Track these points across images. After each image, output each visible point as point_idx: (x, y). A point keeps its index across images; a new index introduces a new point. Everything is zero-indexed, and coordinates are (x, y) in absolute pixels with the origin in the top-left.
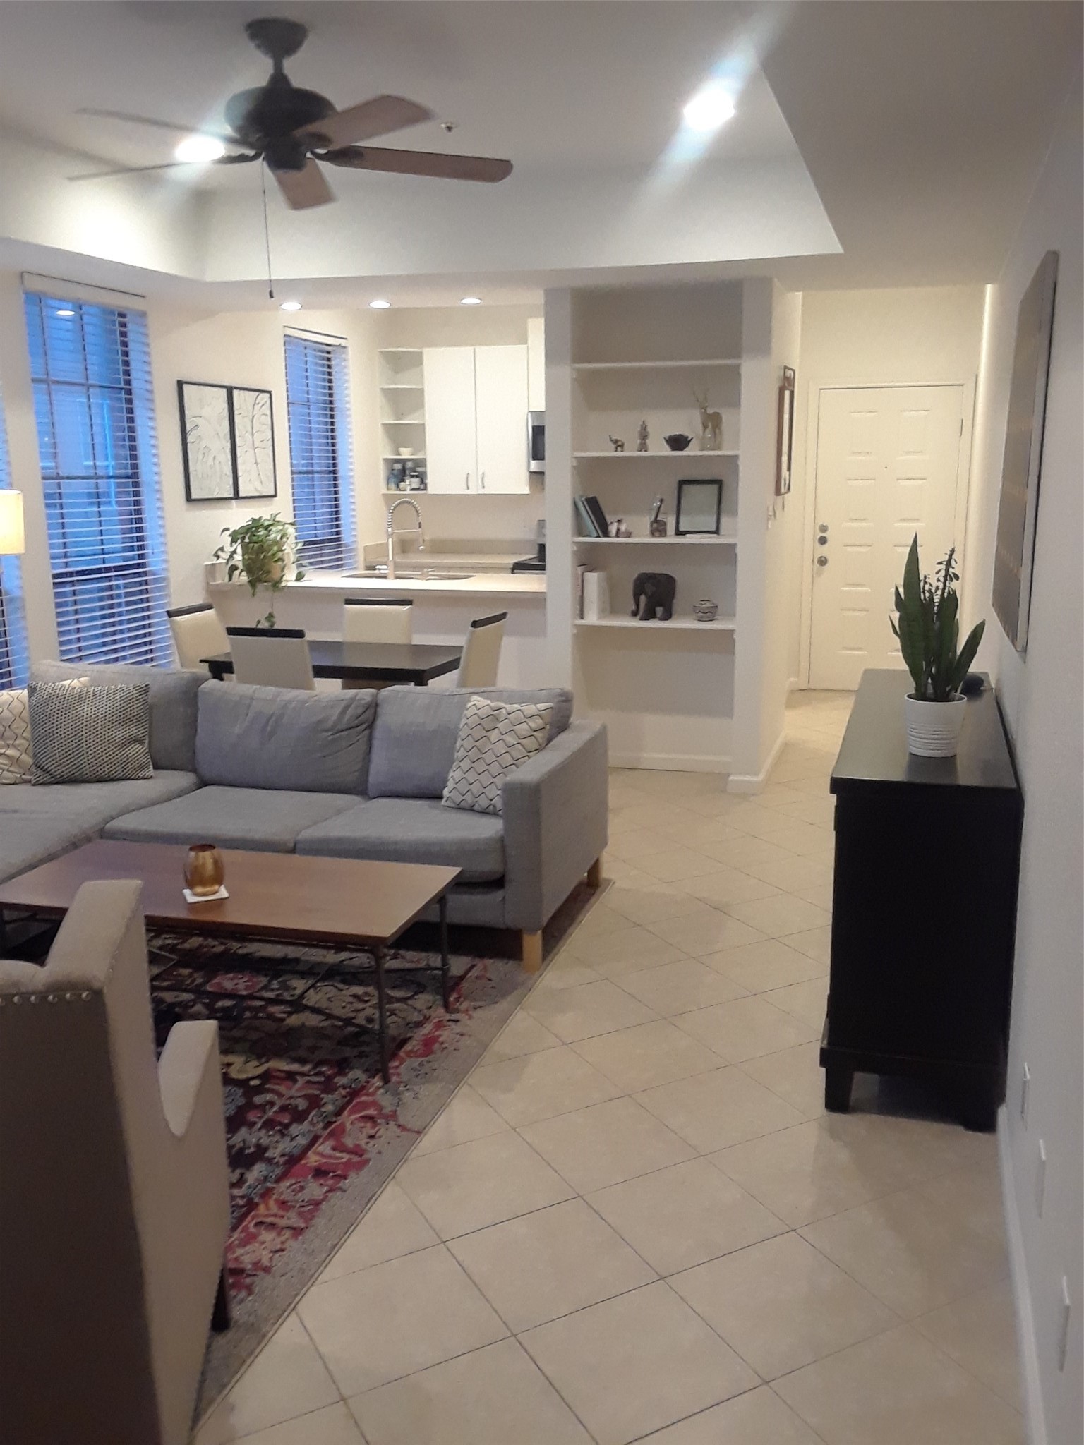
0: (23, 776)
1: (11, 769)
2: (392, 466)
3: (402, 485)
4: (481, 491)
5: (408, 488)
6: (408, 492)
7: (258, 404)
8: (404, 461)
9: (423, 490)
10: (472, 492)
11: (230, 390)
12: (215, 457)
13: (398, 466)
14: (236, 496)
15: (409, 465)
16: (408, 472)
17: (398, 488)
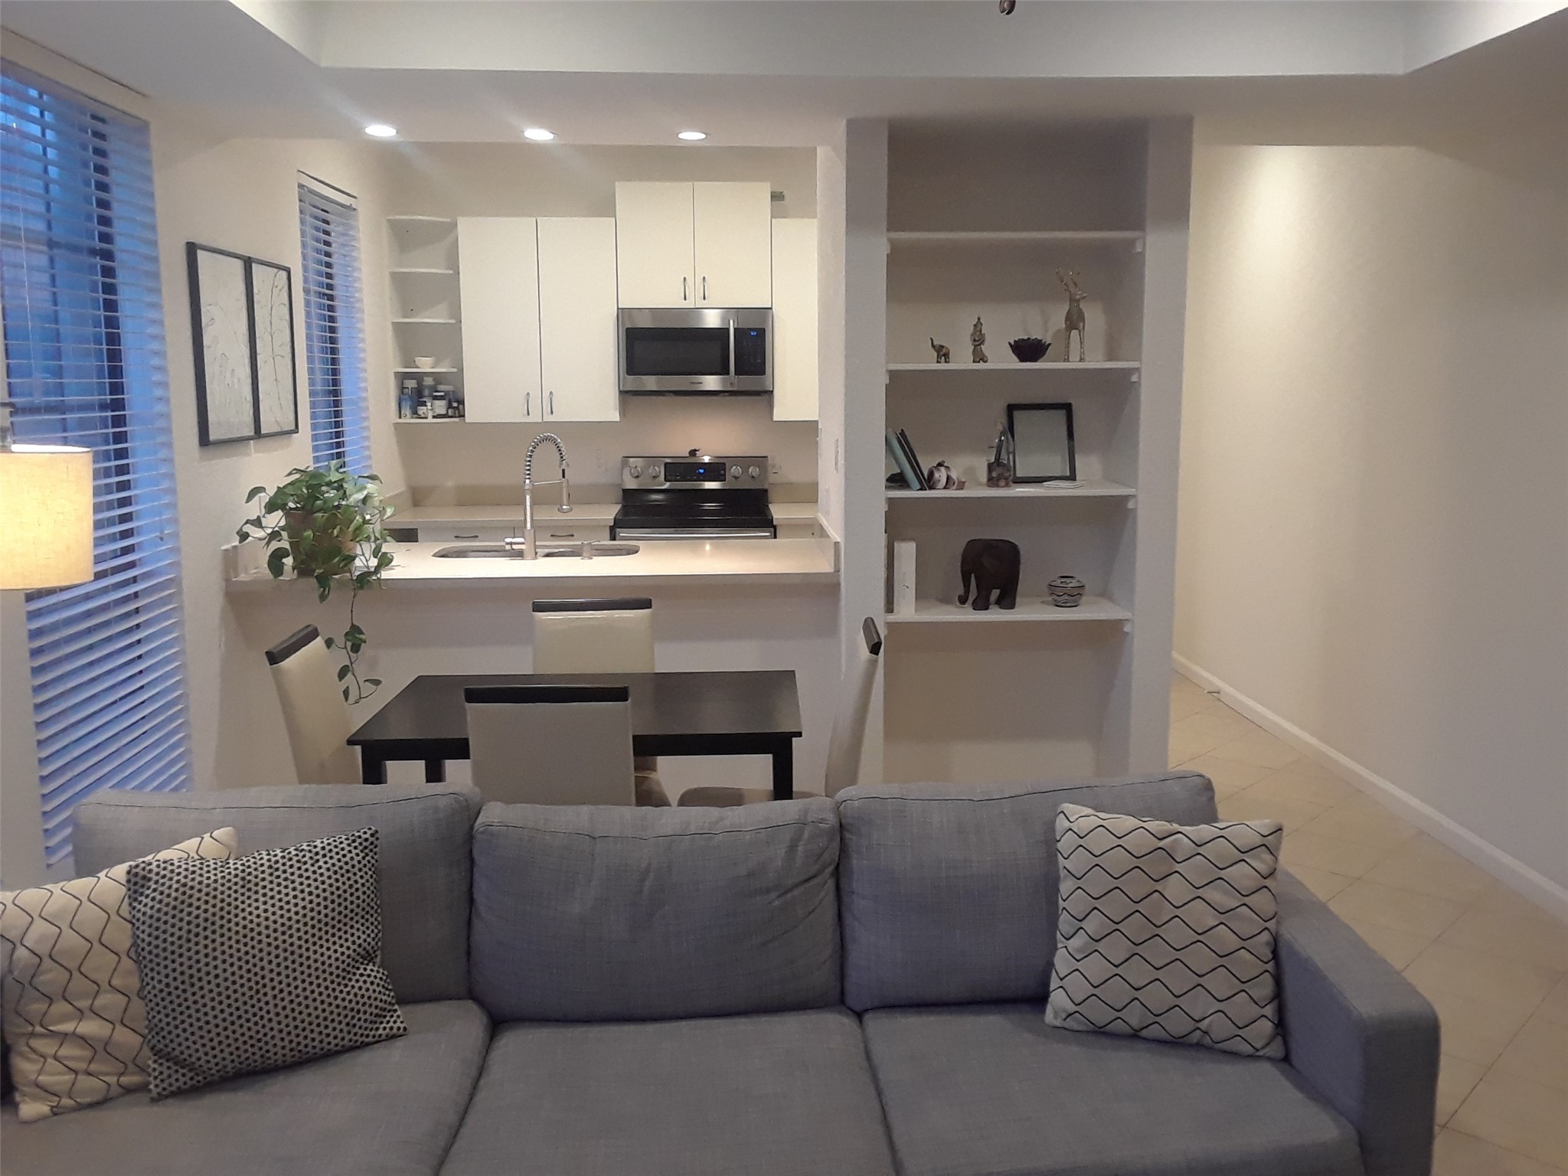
0: (123, 1079)
1: (93, 1067)
2: (403, 383)
3: (422, 410)
4: (548, 418)
5: (430, 414)
6: (430, 420)
7: (277, 287)
8: (419, 377)
9: (451, 417)
10: (532, 419)
11: (248, 263)
12: (233, 370)
13: (411, 384)
14: (258, 433)
15: (429, 381)
16: (426, 392)
17: (415, 413)
